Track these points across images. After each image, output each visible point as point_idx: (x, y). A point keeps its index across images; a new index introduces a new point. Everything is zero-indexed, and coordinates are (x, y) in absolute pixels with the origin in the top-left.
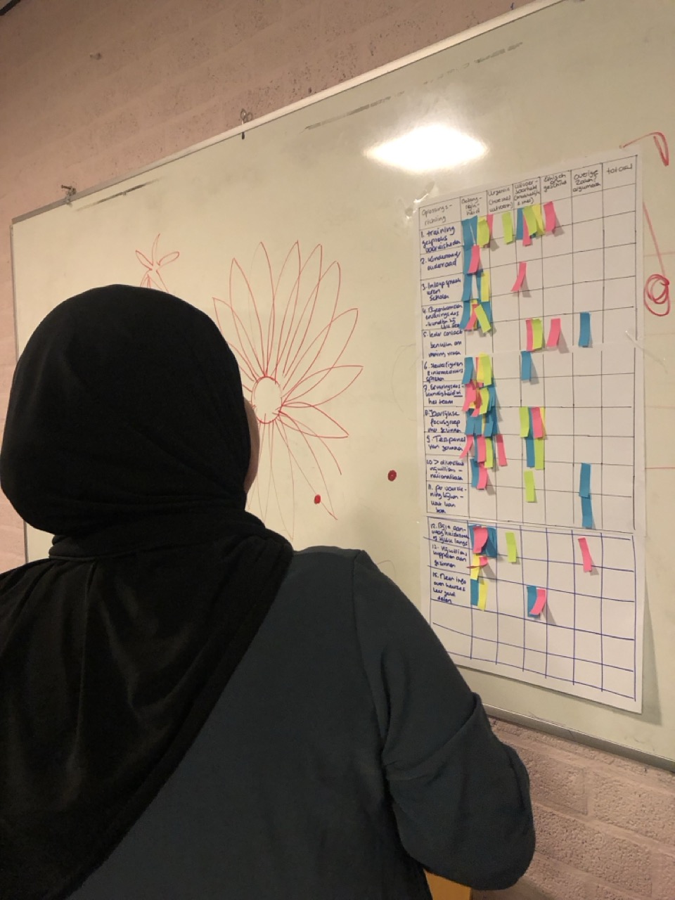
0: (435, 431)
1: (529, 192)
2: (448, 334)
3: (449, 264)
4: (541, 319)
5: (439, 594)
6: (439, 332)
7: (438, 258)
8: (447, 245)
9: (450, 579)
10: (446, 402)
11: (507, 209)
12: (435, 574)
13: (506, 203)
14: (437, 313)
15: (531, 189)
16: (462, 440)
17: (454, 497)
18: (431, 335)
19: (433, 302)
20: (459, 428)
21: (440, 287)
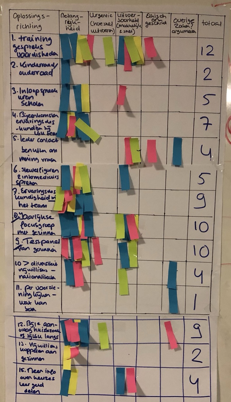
0: (25, 233)
1: (131, 23)
2: (42, 141)
3: (45, 74)
4: (139, 138)
5: (25, 388)
6: (31, 137)
7: (33, 65)
8: (43, 55)
9: (38, 372)
10: (39, 206)
11: (108, 33)
12: (22, 370)
13: (107, 27)
14: (29, 119)
15: (133, 21)
16: (56, 242)
17: (46, 295)
18: (22, 140)
19: (25, 108)
20: (53, 231)
21: (33, 94)
